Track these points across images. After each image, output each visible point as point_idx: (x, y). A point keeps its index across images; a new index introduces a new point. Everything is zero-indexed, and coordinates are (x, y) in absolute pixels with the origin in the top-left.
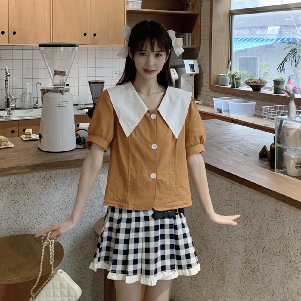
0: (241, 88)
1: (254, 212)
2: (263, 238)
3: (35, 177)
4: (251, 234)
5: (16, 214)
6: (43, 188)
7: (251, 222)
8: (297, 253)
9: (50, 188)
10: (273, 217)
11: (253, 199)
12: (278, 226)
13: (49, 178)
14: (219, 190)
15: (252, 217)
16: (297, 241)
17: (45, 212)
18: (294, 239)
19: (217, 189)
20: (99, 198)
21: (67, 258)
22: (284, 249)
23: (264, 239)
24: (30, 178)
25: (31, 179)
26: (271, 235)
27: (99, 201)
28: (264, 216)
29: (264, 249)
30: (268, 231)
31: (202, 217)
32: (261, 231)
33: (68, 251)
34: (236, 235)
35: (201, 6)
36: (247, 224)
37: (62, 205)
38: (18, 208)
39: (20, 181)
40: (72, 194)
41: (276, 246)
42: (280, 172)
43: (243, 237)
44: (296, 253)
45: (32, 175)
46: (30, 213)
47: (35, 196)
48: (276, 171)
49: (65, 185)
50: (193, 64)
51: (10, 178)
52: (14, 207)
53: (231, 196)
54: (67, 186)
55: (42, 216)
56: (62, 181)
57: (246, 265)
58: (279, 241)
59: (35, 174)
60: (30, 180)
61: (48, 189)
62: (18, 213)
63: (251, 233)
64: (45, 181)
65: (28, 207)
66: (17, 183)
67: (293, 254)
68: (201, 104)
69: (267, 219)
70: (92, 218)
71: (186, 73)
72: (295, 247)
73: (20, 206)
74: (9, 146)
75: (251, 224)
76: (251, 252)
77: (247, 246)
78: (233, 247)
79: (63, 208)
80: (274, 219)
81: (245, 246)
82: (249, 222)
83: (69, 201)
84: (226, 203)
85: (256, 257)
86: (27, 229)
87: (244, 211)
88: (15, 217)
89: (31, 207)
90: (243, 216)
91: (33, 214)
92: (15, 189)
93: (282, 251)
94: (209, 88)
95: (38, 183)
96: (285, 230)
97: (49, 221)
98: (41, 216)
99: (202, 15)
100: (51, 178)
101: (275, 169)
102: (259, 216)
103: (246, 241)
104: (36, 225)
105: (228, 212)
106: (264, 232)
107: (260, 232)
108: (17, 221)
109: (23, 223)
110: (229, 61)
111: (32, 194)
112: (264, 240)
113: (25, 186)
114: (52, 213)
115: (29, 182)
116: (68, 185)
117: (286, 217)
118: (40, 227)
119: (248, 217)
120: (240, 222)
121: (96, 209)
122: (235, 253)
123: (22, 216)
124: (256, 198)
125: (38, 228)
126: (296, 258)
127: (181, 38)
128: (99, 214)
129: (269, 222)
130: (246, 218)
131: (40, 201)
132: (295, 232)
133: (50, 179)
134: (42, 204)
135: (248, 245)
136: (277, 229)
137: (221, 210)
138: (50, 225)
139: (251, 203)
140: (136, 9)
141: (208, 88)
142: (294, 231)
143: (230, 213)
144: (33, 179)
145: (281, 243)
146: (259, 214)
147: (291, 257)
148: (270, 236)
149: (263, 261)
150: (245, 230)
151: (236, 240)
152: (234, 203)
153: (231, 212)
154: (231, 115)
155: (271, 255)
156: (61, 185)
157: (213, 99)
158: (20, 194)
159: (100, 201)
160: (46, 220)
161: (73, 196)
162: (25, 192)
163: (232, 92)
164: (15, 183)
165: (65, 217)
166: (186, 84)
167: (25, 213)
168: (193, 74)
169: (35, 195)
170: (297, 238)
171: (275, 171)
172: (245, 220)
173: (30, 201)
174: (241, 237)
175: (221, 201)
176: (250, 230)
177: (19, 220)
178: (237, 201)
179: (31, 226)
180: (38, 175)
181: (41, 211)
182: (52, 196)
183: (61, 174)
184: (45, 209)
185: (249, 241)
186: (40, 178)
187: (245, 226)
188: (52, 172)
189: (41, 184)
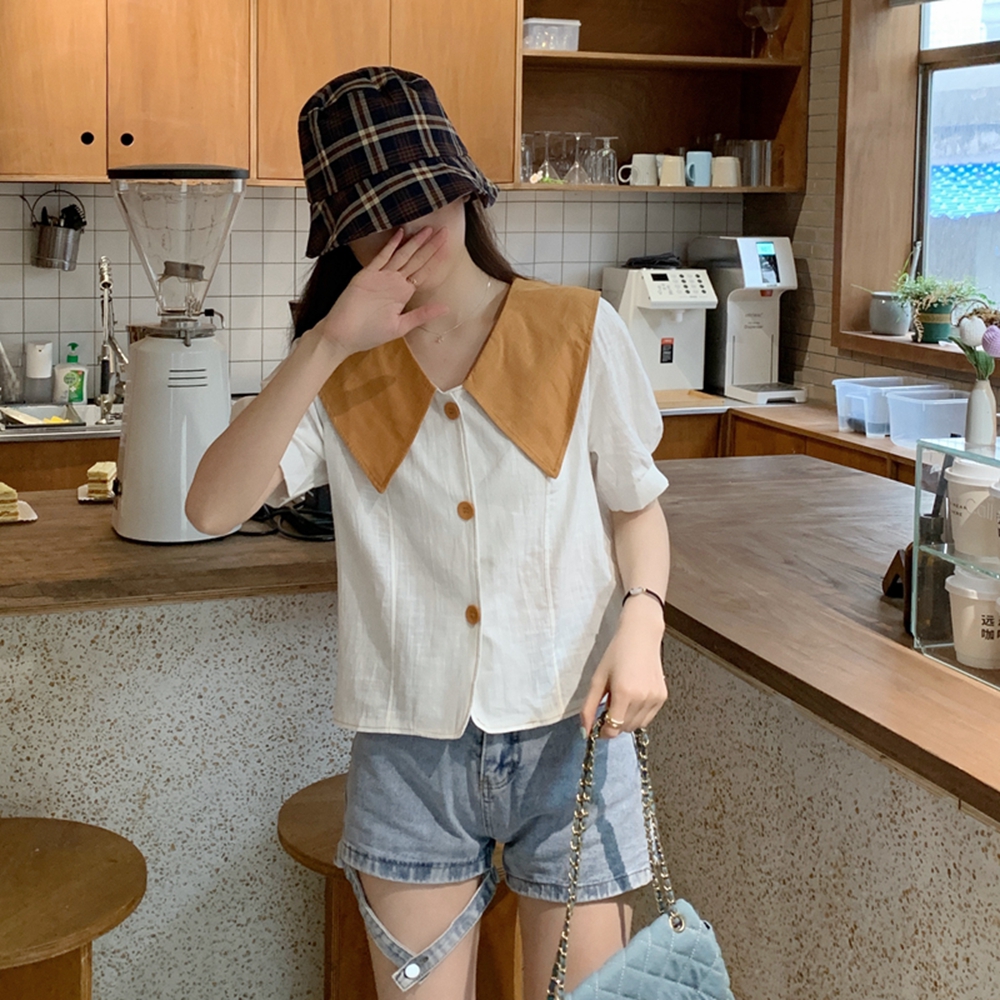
0: (947, 346)
1: (825, 793)
2: (850, 891)
3: (84, 627)
4: (814, 873)
5: (19, 749)
6: (111, 665)
7: (813, 828)
8: (957, 955)
9: (139, 665)
10: (884, 816)
11: (823, 745)
12: (897, 849)
13: (133, 633)
14: (724, 708)
15: (817, 813)
16: (957, 910)
17: (119, 748)
18: (948, 905)
19: (717, 702)
20: (320, 713)
21: (198, 909)
22: (916, 936)
23: (854, 893)
24: (69, 629)
25: (69, 632)
26: (875, 882)
27: (320, 722)
28: (855, 812)
29: (856, 932)
30: (867, 865)
31: (666, 800)
32: (846, 864)
33: (202, 886)
34: (768, 874)
35: (811, 37)
36: (802, 837)
37: (180, 727)
38: (26, 728)
39: (32, 638)
40: (218, 690)
41: (890, 925)
42: (929, 651)
43: (788, 883)
44: (953, 955)
45: (73, 619)
46: (69, 749)
47: (85, 690)
48: (915, 646)
49: (193, 658)
50: (772, 253)
52: (13, 724)
53: (757, 731)
54: (198, 662)
55: (108, 760)
56: (181, 643)
57: (800, 985)
58: (902, 905)
59: (86, 614)
60: (67, 634)
61: (130, 669)
62: (24, 743)
63: (814, 869)
64: (121, 641)
65: (59, 727)
66: (24, 642)
67: (945, 959)
68: (799, 403)
69: (865, 823)
70: (291, 782)
71: (743, 286)
72: (949, 931)
73: (33, 722)
74: (20, 518)
75: (815, 839)
76: (814, 940)
77: (803, 916)
78: (760, 919)
79: (184, 738)
80: (886, 824)
81: (796, 916)
82: (808, 830)
83: (208, 714)
84: (741, 755)
85: (830, 959)
86: (58, 800)
87: (793, 786)
88: (17, 759)
89: (71, 728)
90: (790, 806)
91: (79, 753)
92: (14, 664)
93: (910, 943)
94: (832, 345)
95: (94, 645)
96: (922, 865)
97: (135, 779)
98: (104, 758)
99: (812, 71)
100: (140, 632)
101: (913, 637)
102: (841, 809)
103: (800, 900)
104: (87, 787)
105: (746, 788)
106: (856, 871)
107: (844, 870)
108: (23, 771)
109: (45, 779)
110: (913, 245)
111: (75, 682)
112: (854, 900)
113: (51, 653)
114: (147, 753)
115: (63, 640)
116: (205, 659)
117: (924, 819)
118: (103, 799)
119: (805, 809)
120: (779, 827)
121: (309, 751)
122: (766, 940)
123: (40, 754)
124: (833, 743)
125: (96, 801)
126: (951, 973)
127: (734, 156)
128: (319, 767)
129: (871, 832)
130: (799, 815)
131: (103, 709)
132: (952, 876)
133: (137, 634)
134: (109, 720)
135: (805, 916)
136: (896, 860)
137: (724, 781)
138: (138, 794)
139: (817, 759)
140: (558, 52)
141: (829, 342)
142: (949, 871)
143: (752, 794)
144: (79, 631)
145: (907, 916)
146: (840, 803)
147: (938, 969)
148: (875, 887)
149: (850, 979)
150: (797, 855)
151: (767, 892)
152: (764, 755)
153: (754, 789)
154: (895, 443)
155: (876, 958)
156: (178, 659)
157: (837, 383)
158: (31, 682)
159: (324, 722)
160: (124, 777)
161: (221, 698)
162: (52, 673)
163: (911, 360)
164: (16, 641)
165: (192, 770)
166: (746, 327)
167: (49, 746)
168: (771, 291)
169: (85, 686)
170: (956, 901)
171: (913, 644)
172: (795, 821)
173: (67, 708)
174: (784, 883)
175: (727, 748)
176: (811, 858)
177: (30, 770)
178: (776, 749)
179: (72, 793)
180: (94, 619)
181: (105, 745)
182: (147, 693)
183: (178, 619)
184: (121, 738)
185: (807, 901)
186: (104, 630)
187: (797, 843)
188: (146, 610)
189: (107, 651)
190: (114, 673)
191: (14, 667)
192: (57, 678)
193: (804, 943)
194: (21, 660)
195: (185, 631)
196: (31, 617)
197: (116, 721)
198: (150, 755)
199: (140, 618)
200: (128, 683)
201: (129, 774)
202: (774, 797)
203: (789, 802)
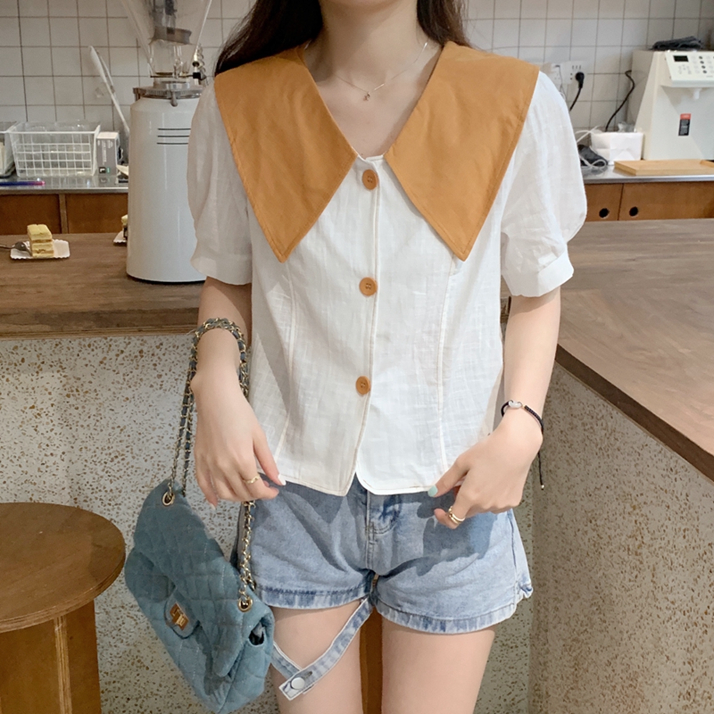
3: (93, 350)
4: (709, 611)
5: (44, 447)
6: (118, 382)
9: (142, 383)
13: (136, 357)
14: (641, 452)
17: (129, 449)
19: (635, 446)
24: (80, 351)
25: (80, 354)
34: (673, 603)
36: (701, 576)
38: (49, 430)
39: (49, 357)
45: (83, 343)
46: (86, 448)
47: (98, 401)
51: (19, 345)
52: (37, 426)
53: (669, 477)
55: (120, 458)
56: (178, 366)
57: (688, 703)
59: (93, 340)
60: (78, 355)
61: (135, 386)
62: (48, 442)
64: (126, 363)
65: (77, 430)
66: (42, 361)
73: (54, 425)
76: (703, 668)
77: (696, 646)
78: (663, 639)
81: (691, 644)
82: (707, 573)
84: (656, 495)
86: (80, 489)
87: (697, 530)
88: (42, 454)
89: (86, 431)
90: (694, 548)
91: (95, 452)
92: (34, 378)
95: (102, 365)
98: (116, 457)
100: (142, 356)
103: (696, 631)
104: (103, 480)
105: (660, 525)
108: (48, 464)
111: (88, 395)
113: (66, 371)
114: (153, 454)
115: (76, 360)
118: (117, 489)
119: (705, 553)
120: (684, 564)
122: (666, 658)
123: (61, 451)
125: (111, 490)
130: (701, 557)
131: (113, 418)
133: (139, 357)
134: (119, 427)
137: (642, 515)
138: (146, 486)
144: (89, 354)
156: (176, 380)
158: (50, 393)
160: (134, 473)
162: (67, 386)
164: (35, 359)
167: (69, 446)
169: (96, 399)
172: (697, 562)
173: (83, 415)
174: (684, 614)
175: (644, 487)
176: (707, 597)
177: (54, 464)
178: (684, 494)
179: (90, 483)
180: (101, 344)
181: (118, 446)
182: (150, 406)
183: (174, 347)
184: (130, 441)
185: (700, 634)
186: (110, 353)
187: (697, 582)
188: (145, 338)
189: (114, 371)
190: (121, 389)
191: (34, 380)
192: (72, 391)
193: (694, 669)
194: (40, 375)
195: (181, 356)
196: (46, 340)
197: (125, 427)
198: (155, 456)
199: (141, 344)
200: (134, 397)
201: (138, 470)
202: (682, 537)
203: (693, 544)
